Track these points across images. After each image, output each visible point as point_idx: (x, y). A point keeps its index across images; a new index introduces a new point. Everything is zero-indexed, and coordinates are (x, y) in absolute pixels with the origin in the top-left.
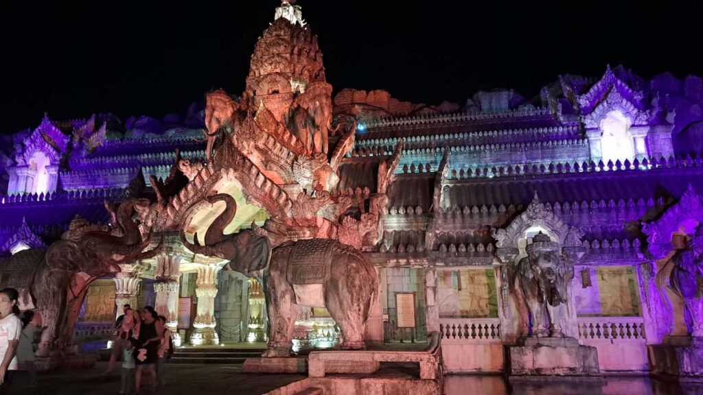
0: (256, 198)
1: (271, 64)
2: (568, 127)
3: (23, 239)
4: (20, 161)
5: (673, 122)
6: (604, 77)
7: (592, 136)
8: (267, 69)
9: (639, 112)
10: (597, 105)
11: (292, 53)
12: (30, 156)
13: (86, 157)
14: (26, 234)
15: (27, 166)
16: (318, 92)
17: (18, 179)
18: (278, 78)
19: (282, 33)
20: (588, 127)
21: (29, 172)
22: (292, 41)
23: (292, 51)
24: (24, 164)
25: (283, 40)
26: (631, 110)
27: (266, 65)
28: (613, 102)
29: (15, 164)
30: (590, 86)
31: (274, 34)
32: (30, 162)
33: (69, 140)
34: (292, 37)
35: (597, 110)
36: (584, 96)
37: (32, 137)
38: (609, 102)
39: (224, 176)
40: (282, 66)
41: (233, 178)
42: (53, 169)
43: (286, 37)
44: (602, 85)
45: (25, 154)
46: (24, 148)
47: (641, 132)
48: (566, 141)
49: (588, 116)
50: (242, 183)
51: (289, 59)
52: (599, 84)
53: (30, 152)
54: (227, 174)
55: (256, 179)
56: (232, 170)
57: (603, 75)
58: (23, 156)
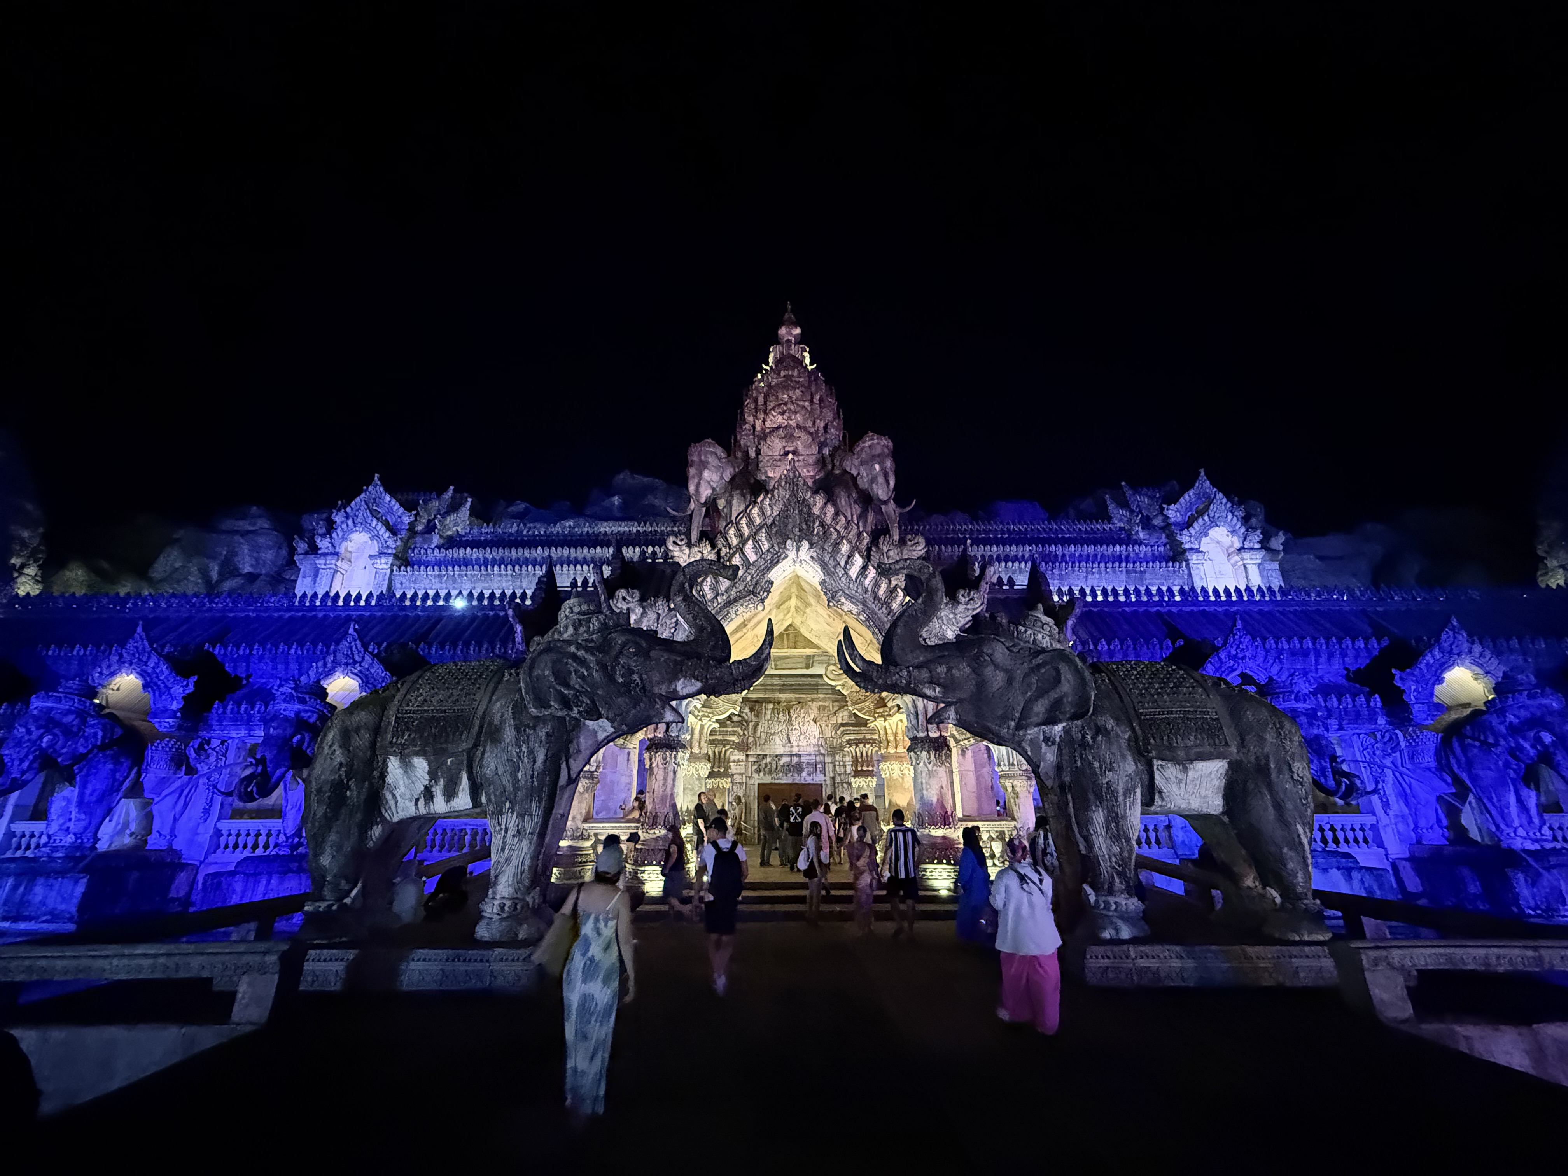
0: (850, 597)
1: (782, 414)
2: (1152, 546)
3: (347, 664)
4: (323, 544)
5: (1281, 548)
6: (1197, 485)
7: (1194, 558)
8: (776, 419)
9: (1247, 530)
10: (1196, 519)
11: (812, 402)
12: (344, 539)
13: (439, 547)
14: (353, 655)
15: (337, 554)
16: (878, 451)
17: (316, 575)
18: (797, 433)
19: (796, 373)
20: (1187, 546)
21: (339, 563)
22: (809, 387)
23: (812, 398)
24: (331, 550)
25: (798, 382)
26: (1237, 528)
27: (775, 414)
28: (1217, 515)
29: (314, 549)
30: (1181, 494)
31: (783, 373)
32: (342, 549)
33: (412, 519)
34: (810, 382)
35: (1195, 525)
36: (1172, 506)
37: (348, 510)
38: (1212, 515)
39: (792, 554)
40: (799, 417)
41: (808, 558)
42: (383, 561)
43: (801, 380)
44: (1194, 494)
45: (334, 535)
46: (331, 526)
47: (1253, 557)
48: (1158, 563)
49: (1185, 532)
50: (824, 566)
51: (809, 409)
52: (1191, 492)
53: (344, 532)
54: (798, 550)
55: (847, 563)
56: (805, 544)
57: (1195, 482)
58: (331, 538)
